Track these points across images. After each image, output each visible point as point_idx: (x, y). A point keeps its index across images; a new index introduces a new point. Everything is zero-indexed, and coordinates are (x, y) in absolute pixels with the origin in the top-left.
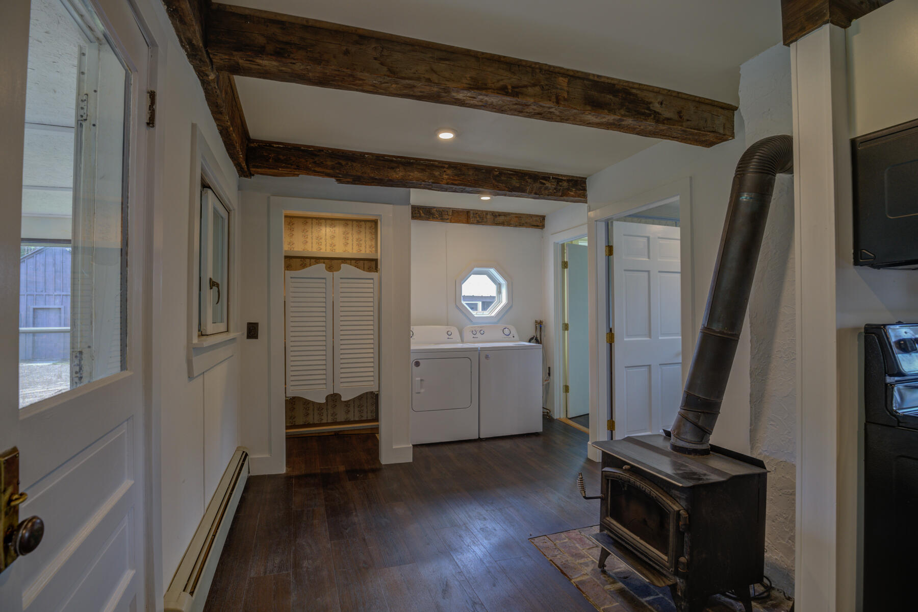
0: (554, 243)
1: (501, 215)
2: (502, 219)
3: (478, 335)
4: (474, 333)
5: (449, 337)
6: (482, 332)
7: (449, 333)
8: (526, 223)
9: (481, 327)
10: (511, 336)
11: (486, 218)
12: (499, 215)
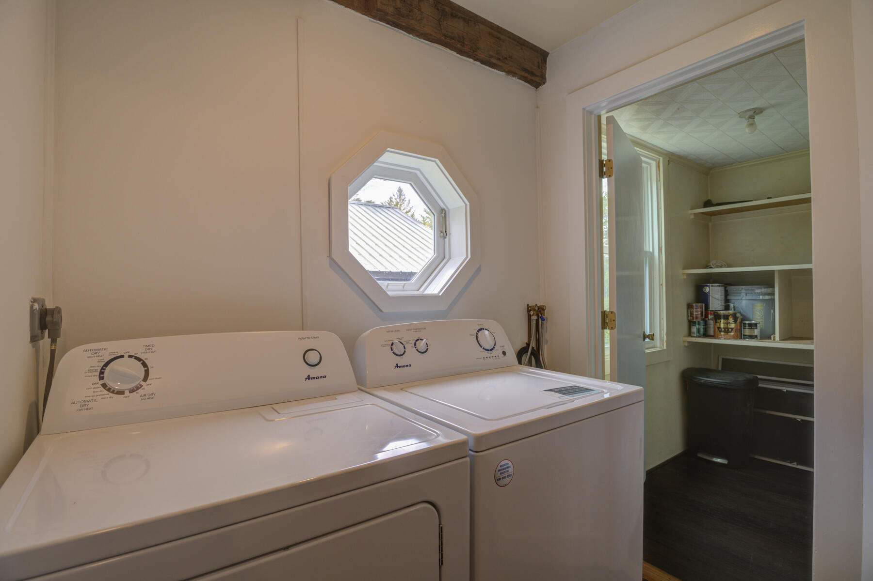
0: (584, 109)
1: (456, 16)
2: (457, 27)
3: (411, 356)
4: (397, 350)
5: (314, 372)
6: (421, 345)
7: (313, 358)
8: (510, 57)
9: (417, 330)
10: (498, 352)
11: (420, 10)
12: (453, 16)
